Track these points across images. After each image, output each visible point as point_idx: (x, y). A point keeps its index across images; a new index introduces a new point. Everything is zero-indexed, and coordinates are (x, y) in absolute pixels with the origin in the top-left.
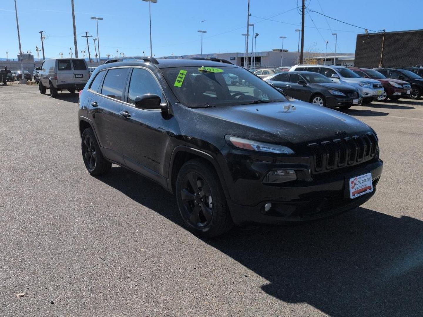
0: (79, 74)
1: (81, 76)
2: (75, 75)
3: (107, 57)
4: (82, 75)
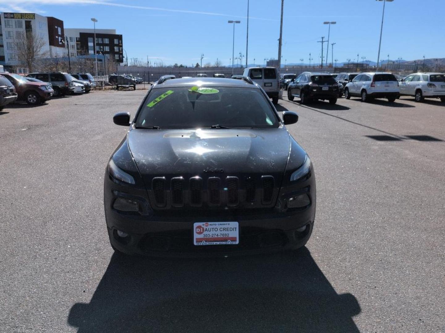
0: (268, 83)
1: (270, 85)
2: (265, 84)
3: (348, 61)
4: (272, 83)
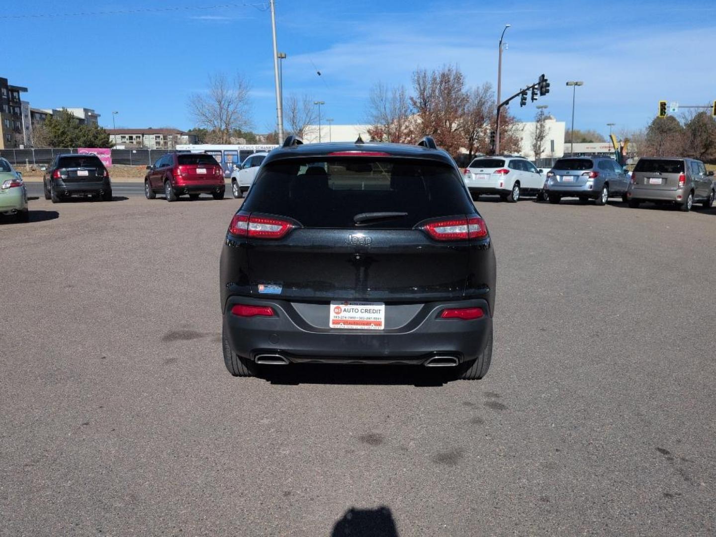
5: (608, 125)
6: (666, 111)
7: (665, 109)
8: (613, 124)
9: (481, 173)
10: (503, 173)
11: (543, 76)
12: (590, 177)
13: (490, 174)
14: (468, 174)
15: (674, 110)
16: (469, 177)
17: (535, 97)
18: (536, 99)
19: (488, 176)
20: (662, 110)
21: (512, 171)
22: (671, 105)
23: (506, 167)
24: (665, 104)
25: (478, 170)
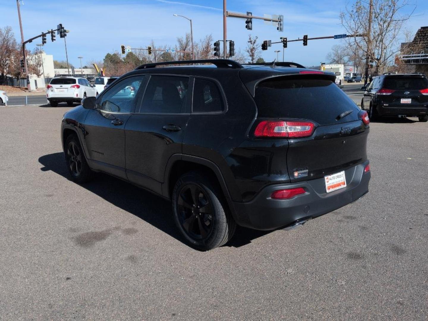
5: (79, 58)
6: (125, 51)
7: (124, 50)
8: (82, 58)
9: (61, 87)
10: (76, 87)
11: (61, 25)
12: (132, 90)
13: (67, 88)
14: (51, 89)
15: (129, 50)
16: (52, 91)
17: (54, 38)
18: (55, 40)
19: (67, 89)
20: (123, 50)
21: (81, 86)
22: (127, 48)
23: (77, 83)
24: (124, 47)
25: (58, 86)
